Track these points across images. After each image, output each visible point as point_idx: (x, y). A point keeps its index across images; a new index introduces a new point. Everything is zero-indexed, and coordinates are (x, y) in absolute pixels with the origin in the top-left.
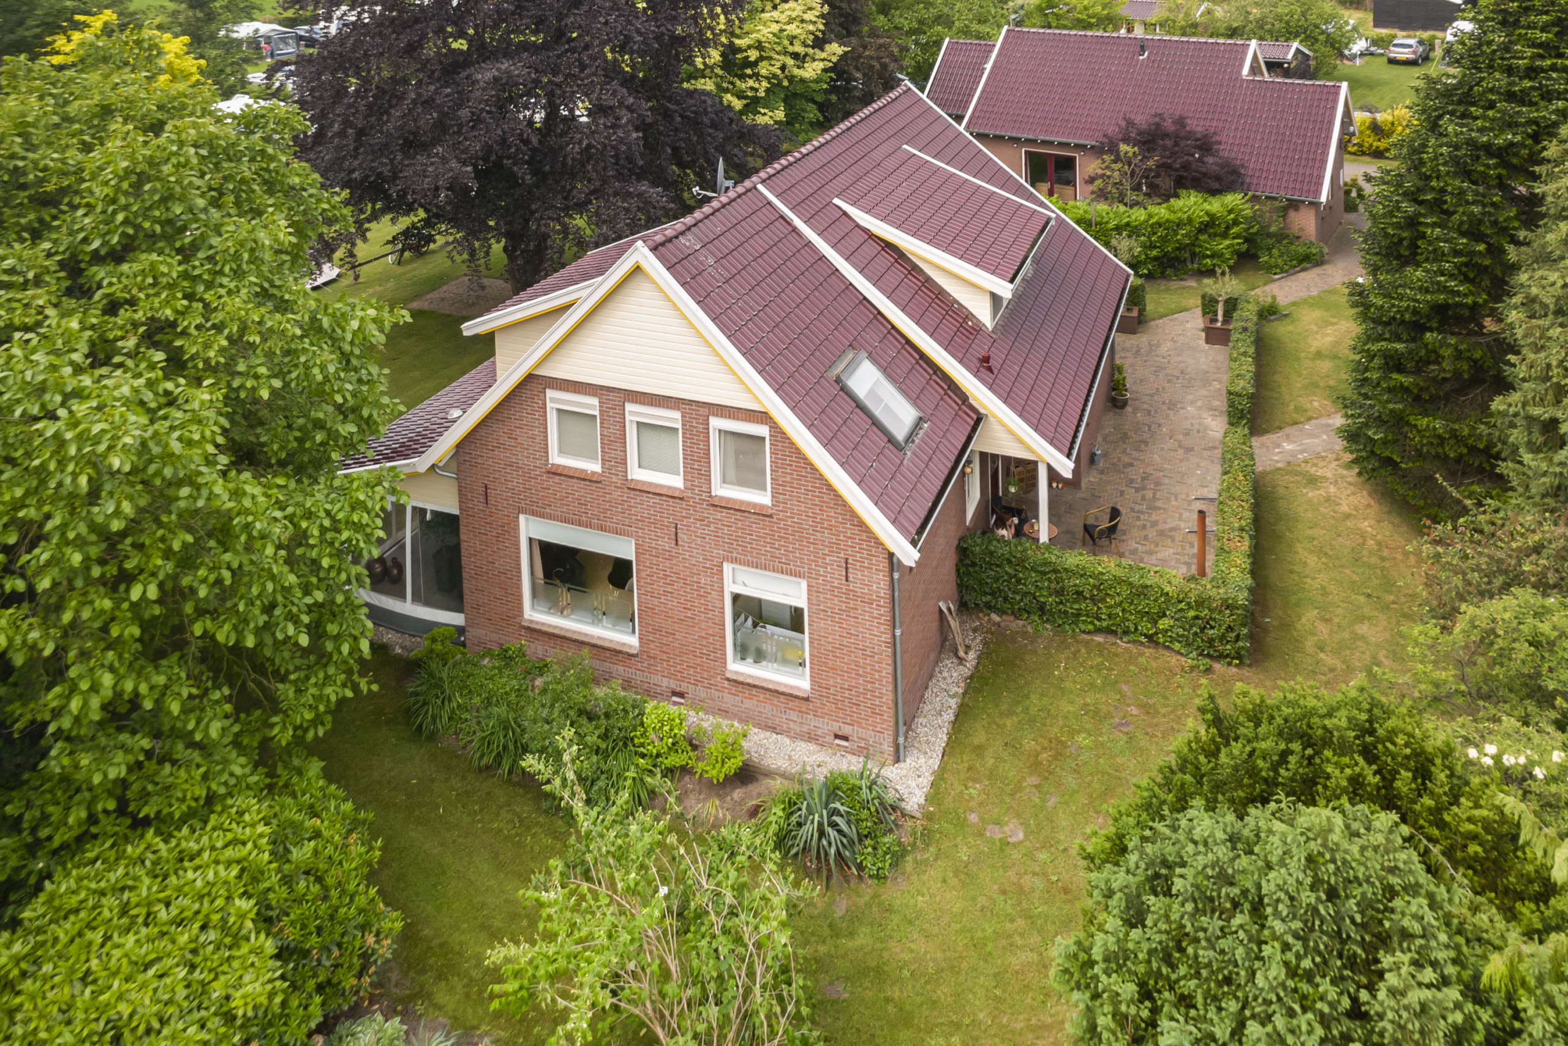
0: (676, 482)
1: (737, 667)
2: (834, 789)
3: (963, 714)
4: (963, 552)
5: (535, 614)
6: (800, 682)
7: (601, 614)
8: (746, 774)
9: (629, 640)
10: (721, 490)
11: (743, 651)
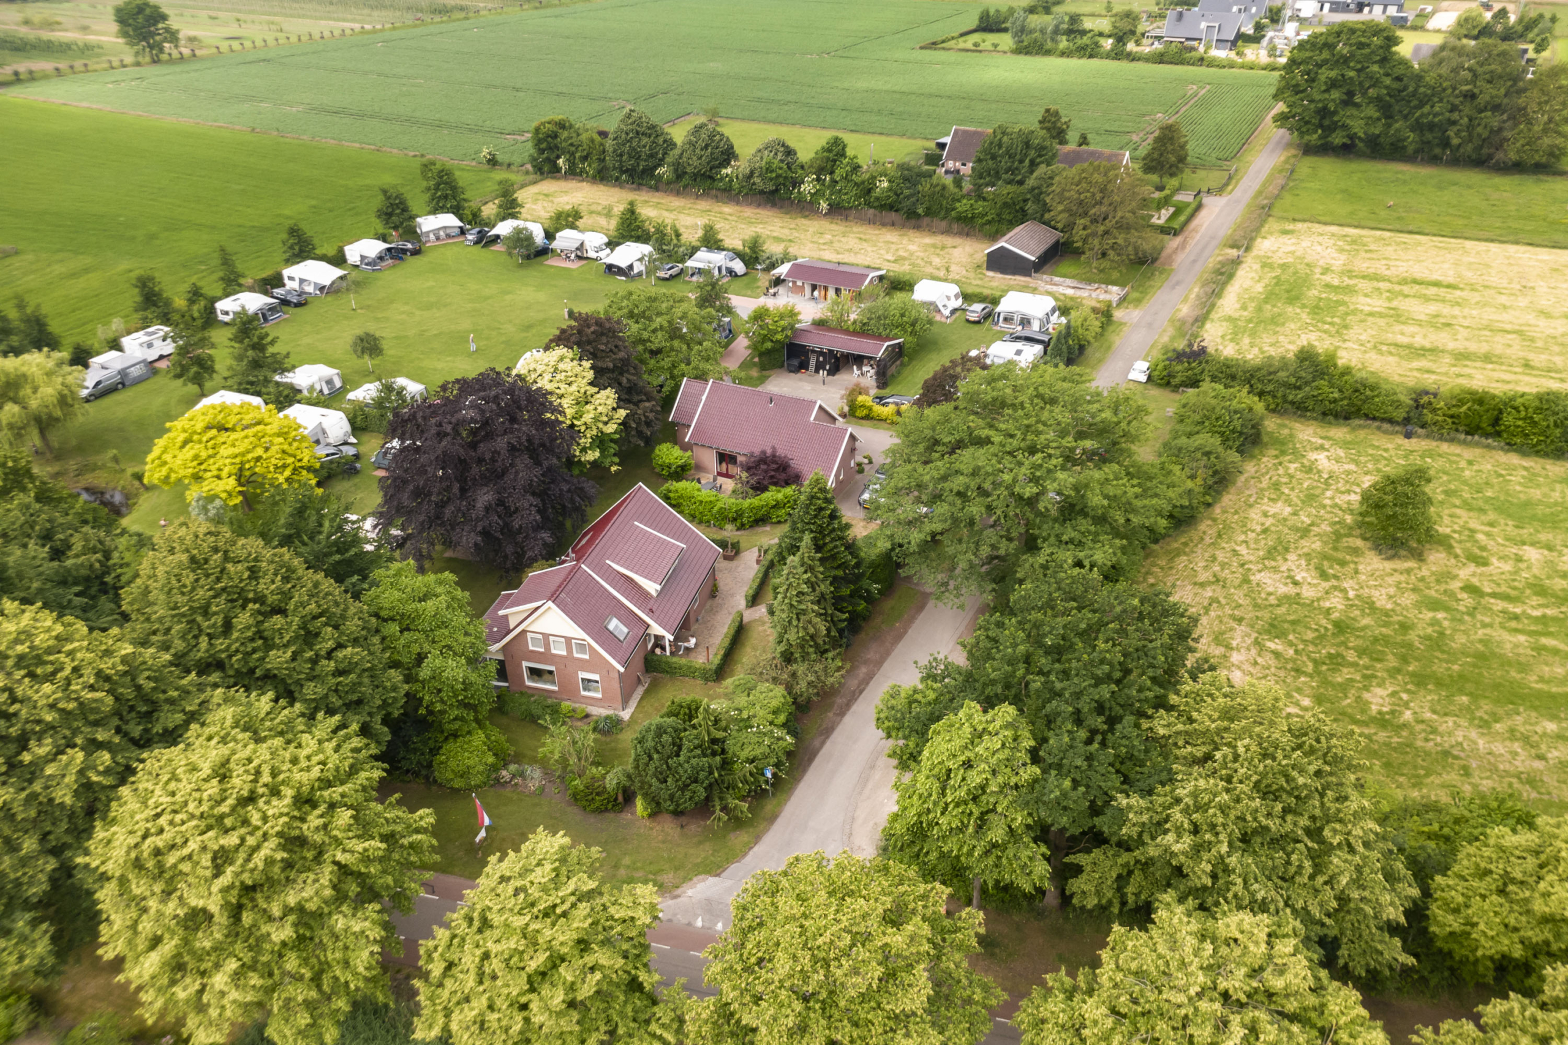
0: (564, 653)
1: (584, 693)
2: (607, 718)
3: (642, 699)
4: (646, 659)
5: (528, 683)
6: (599, 696)
7: (545, 682)
8: (587, 716)
9: (556, 688)
10: (576, 655)
11: (585, 689)
